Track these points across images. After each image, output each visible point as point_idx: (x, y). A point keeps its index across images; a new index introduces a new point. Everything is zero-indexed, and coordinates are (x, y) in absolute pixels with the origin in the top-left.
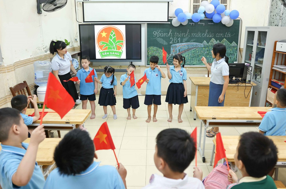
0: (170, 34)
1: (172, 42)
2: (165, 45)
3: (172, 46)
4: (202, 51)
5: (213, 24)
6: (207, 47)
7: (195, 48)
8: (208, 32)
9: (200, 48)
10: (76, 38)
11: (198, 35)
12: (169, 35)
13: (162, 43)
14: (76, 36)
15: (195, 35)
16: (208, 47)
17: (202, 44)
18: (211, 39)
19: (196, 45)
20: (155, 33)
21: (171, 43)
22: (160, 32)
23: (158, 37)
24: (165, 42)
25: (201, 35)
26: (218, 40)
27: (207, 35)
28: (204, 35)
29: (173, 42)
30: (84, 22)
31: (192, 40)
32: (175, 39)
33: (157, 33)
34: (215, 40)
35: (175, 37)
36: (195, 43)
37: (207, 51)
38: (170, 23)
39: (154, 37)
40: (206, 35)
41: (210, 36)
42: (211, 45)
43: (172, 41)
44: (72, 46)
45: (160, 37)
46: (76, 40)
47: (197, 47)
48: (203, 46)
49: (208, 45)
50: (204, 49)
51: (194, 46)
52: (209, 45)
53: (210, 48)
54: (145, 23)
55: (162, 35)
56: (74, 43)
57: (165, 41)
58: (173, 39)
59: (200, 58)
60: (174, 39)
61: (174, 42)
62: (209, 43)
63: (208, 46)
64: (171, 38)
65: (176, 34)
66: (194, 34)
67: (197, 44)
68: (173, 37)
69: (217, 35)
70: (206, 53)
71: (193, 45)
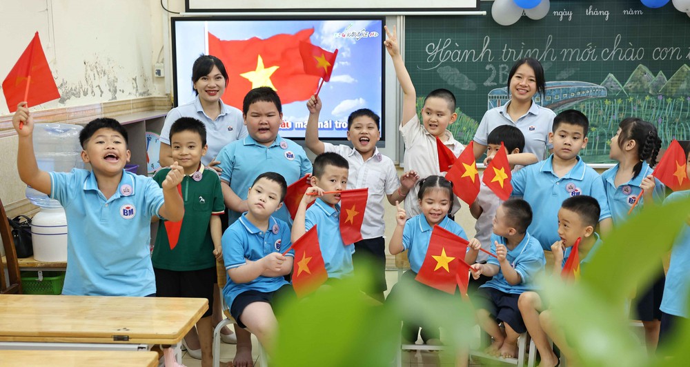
0: (487, 54)
1: (493, 81)
2: (468, 92)
3: (493, 93)
4: (601, 112)
5: (640, 12)
6: (618, 98)
7: (574, 99)
8: (623, 45)
9: (592, 100)
10: (158, 66)
11: (587, 53)
12: (482, 55)
13: (457, 85)
14: (160, 60)
15: (577, 52)
16: (622, 96)
17: (600, 87)
18: (632, 66)
19: (580, 90)
20: (431, 49)
21: (488, 83)
22: (452, 47)
23: (443, 65)
24: (469, 82)
25: (598, 53)
26: (661, 72)
27: (618, 53)
28: (606, 55)
29: (496, 80)
30: (188, 10)
31: (564, 74)
32: (504, 68)
33: (437, 49)
34: (647, 71)
35: (504, 63)
36: (574, 84)
37: (621, 109)
38: (484, 13)
39: (431, 65)
40: (614, 52)
41: (629, 55)
42: (634, 89)
43: (493, 76)
44: (144, 93)
45: (449, 63)
46: (159, 72)
47: (580, 98)
48: (604, 94)
49: (622, 88)
50: (607, 102)
51: (573, 95)
52: (628, 91)
53: (631, 99)
54: (396, 16)
55: (456, 55)
56: (149, 82)
57: (466, 78)
58: (494, 72)
59: (593, 135)
60: (498, 70)
61: (498, 80)
62: (628, 84)
63: (622, 92)
64: (488, 67)
65: (507, 52)
66: (569, 53)
67: (584, 85)
68: (496, 63)
69: (657, 54)
70: (616, 117)
71: (567, 91)
